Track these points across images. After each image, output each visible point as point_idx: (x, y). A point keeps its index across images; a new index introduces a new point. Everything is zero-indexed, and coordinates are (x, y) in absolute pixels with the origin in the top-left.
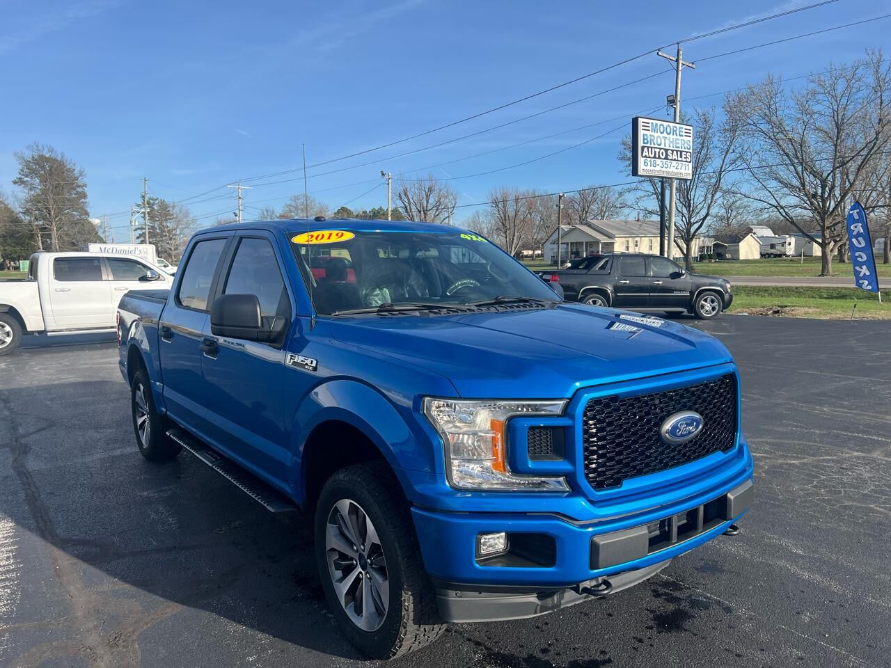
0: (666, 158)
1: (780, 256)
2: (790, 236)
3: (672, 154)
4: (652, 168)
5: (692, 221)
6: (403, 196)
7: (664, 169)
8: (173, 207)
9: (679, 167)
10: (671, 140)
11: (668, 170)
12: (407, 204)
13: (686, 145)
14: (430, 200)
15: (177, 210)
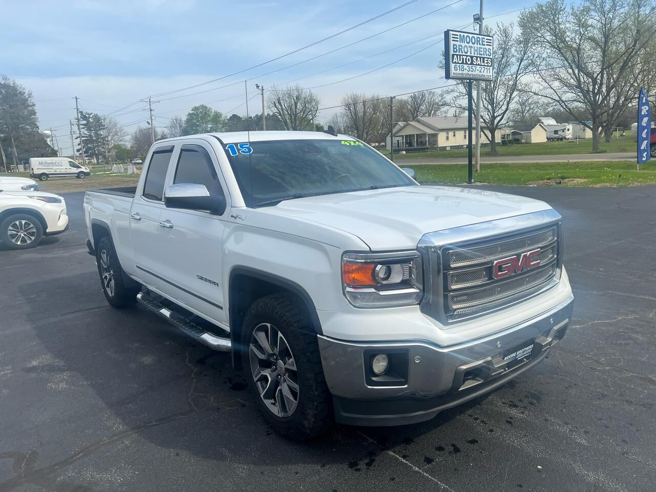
0: (472, 64)
1: (561, 139)
2: (569, 124)
3: (477, 60)
4: (461, 72)
5: (495, 114)
6: (277, 104)
7: (470, 73)
8: (104, 119)
9: (482, 71)
10: (476, 49)
11: (473, 73)
12: (280, 110)
13: (487, 53)
14: (298, 107)
15: (107, 121)
